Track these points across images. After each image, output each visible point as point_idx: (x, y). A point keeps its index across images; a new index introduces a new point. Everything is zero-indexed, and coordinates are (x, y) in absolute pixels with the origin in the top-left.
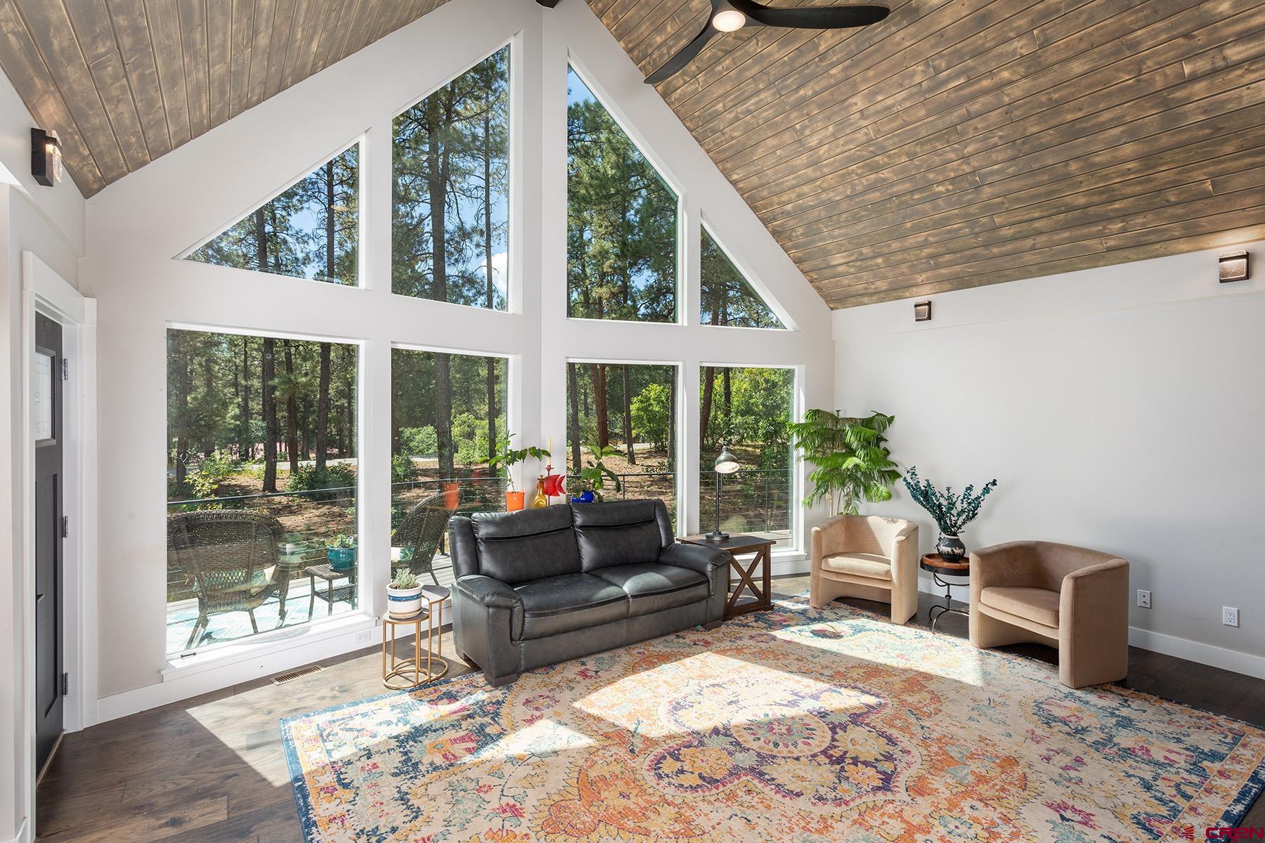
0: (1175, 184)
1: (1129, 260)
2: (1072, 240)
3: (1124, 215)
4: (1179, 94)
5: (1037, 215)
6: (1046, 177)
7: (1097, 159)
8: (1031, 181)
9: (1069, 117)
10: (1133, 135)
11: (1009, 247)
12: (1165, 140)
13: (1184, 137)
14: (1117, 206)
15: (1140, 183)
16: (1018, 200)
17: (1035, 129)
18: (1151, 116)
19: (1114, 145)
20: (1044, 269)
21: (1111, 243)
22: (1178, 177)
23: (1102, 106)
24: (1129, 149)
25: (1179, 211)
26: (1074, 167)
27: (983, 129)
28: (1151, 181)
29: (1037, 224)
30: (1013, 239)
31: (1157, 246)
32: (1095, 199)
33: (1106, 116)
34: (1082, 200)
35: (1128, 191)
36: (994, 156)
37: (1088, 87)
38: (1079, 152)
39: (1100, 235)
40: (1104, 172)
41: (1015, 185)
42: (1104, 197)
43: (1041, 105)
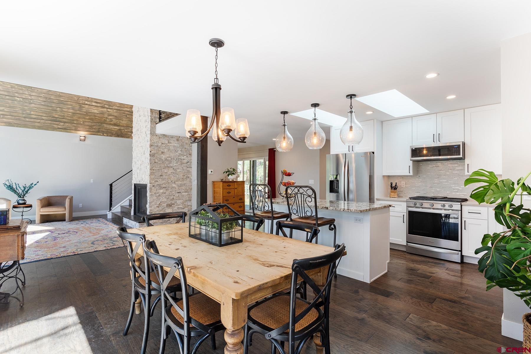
0: (77, 120)
1: (62, 131)
2: (51, 124)
3: (65, 122)
4: (83, 106)
5: (44, 115)
6: (51, 108)
7: (64, 110)
8: (47, 108)
9: (62, 99)
10: (73, 109)
11: (32, 120)
12: (78, 112)
13: (81, 113)
14: (64, 120)
15: (70, 117)
16: (41, 110)
17: (53, 98)
18: (77, 107)
19: (69, 108)
20: (40, 128)
21: (59, 127)
22: (78, 119)
23: (69, 101)
24: (71, 111)
25: (75, 125)
26: (58, 109)
27: (40, 92)
28: (73, 118)
29: (43, 117)
30: (35, 119)
31: (69, 130)
32: (60, 117)
33: (69, 103)
34: (57, 116)
35: (67, 118)
36: (39, 99)
37: (68, 96)
38: (60, 107)
39: (58, 125)
40: (64, 113)
41: (42, 107)
42: (62, 117)
43: (57, 94)
